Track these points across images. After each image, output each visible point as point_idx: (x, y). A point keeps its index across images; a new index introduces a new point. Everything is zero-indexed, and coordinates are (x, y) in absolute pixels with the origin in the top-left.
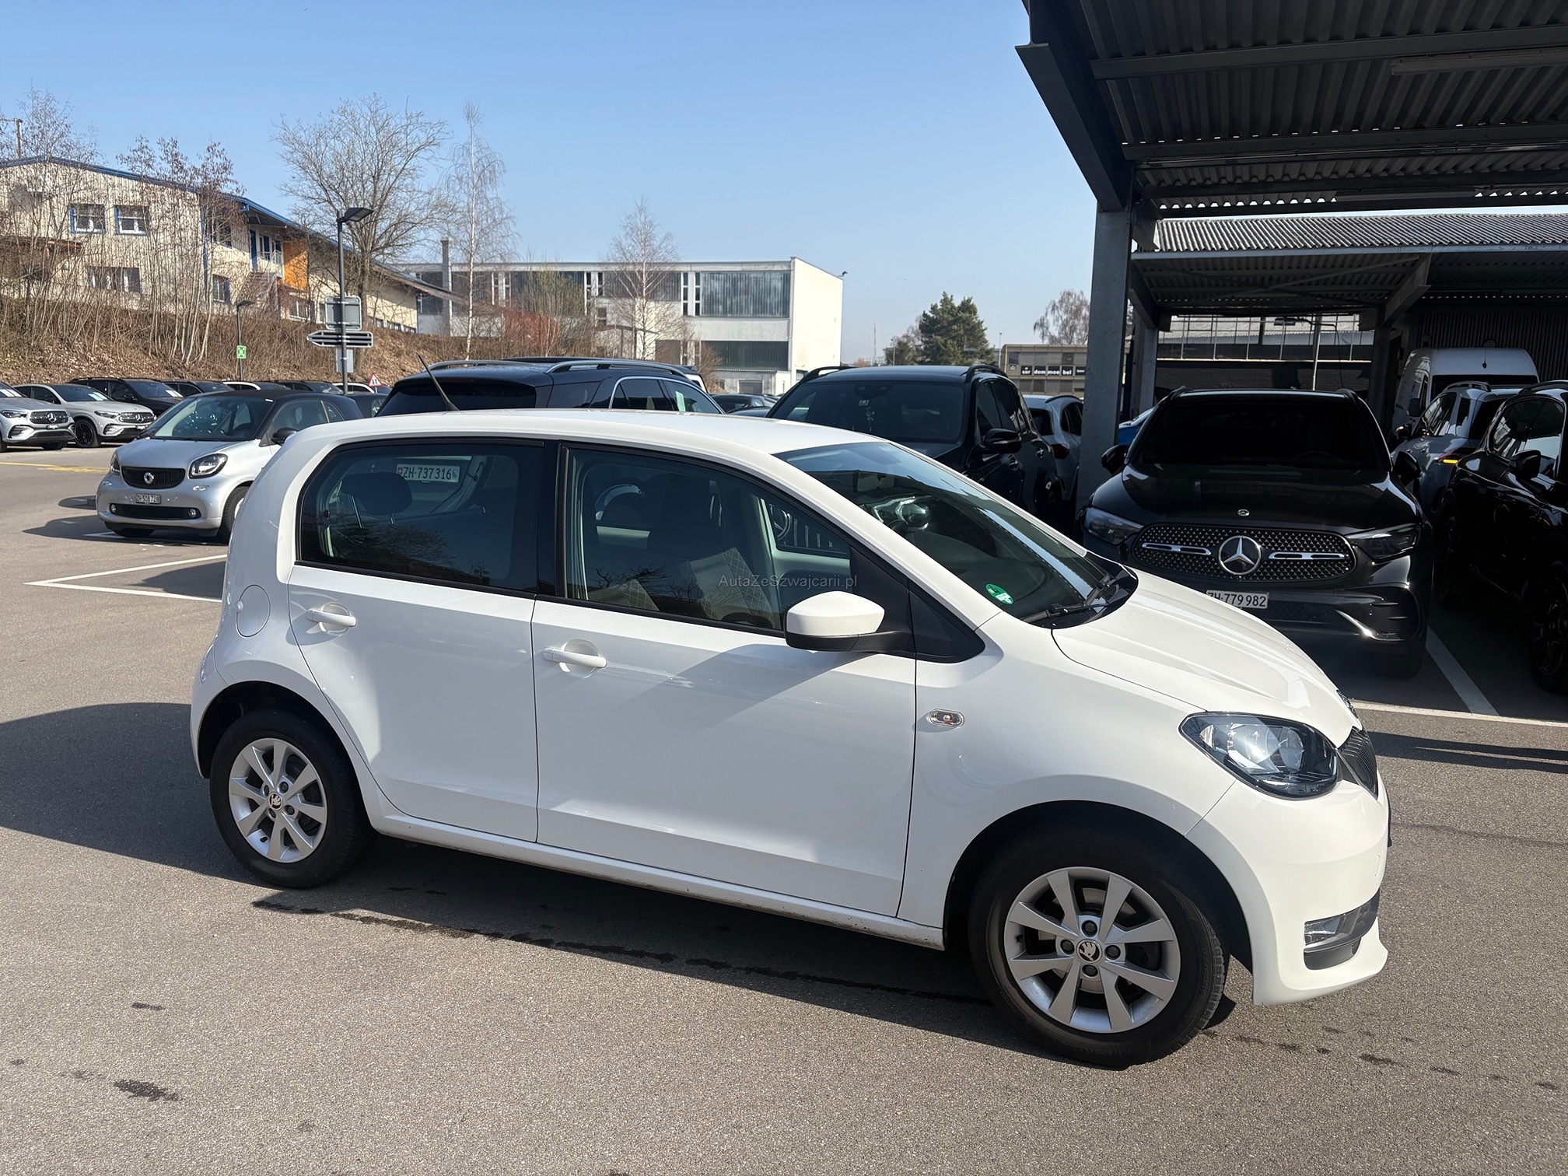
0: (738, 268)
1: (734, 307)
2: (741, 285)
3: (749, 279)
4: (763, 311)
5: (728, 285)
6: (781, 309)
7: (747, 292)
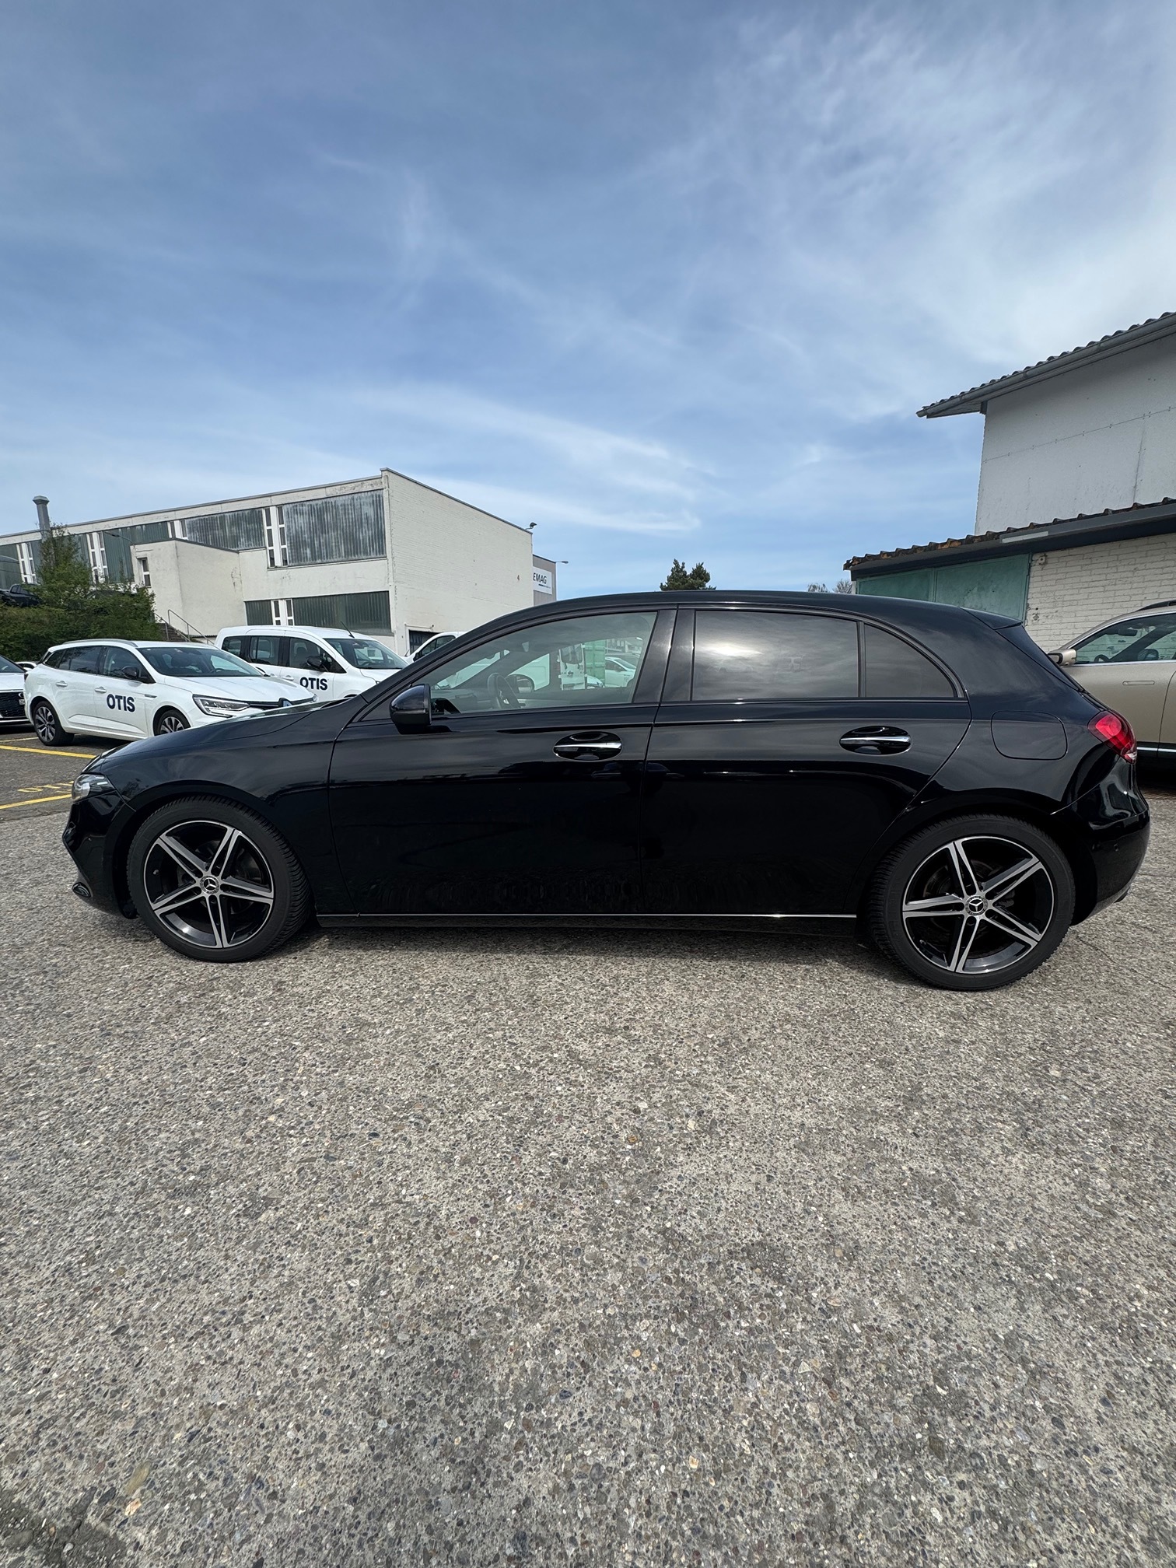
0: (322, 494)
1: (324, 551)
2: (328, 518)
3: (336, 507)
4: (356, 553)
5: (313, 520)
6: (376, 546)
7: (336, 527)
